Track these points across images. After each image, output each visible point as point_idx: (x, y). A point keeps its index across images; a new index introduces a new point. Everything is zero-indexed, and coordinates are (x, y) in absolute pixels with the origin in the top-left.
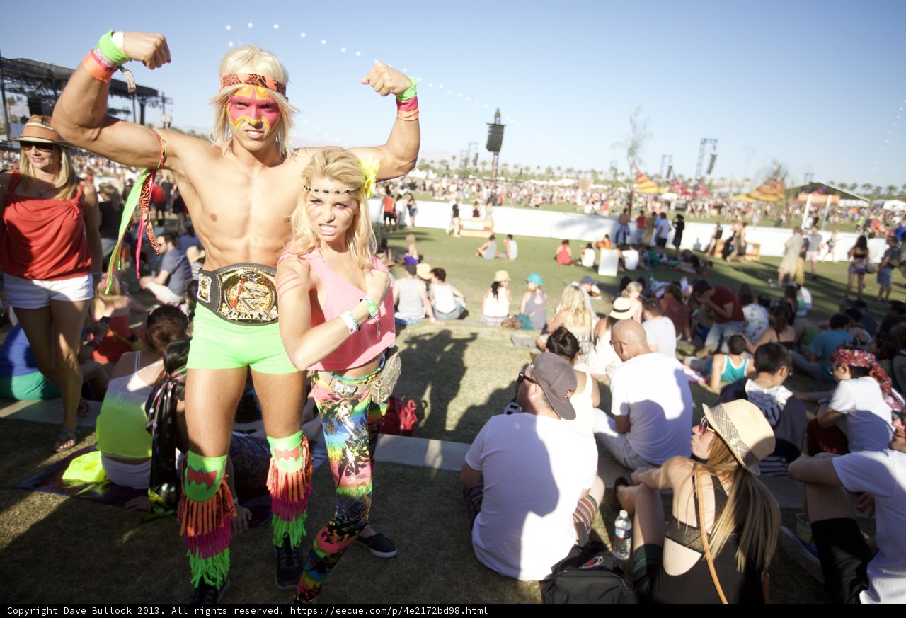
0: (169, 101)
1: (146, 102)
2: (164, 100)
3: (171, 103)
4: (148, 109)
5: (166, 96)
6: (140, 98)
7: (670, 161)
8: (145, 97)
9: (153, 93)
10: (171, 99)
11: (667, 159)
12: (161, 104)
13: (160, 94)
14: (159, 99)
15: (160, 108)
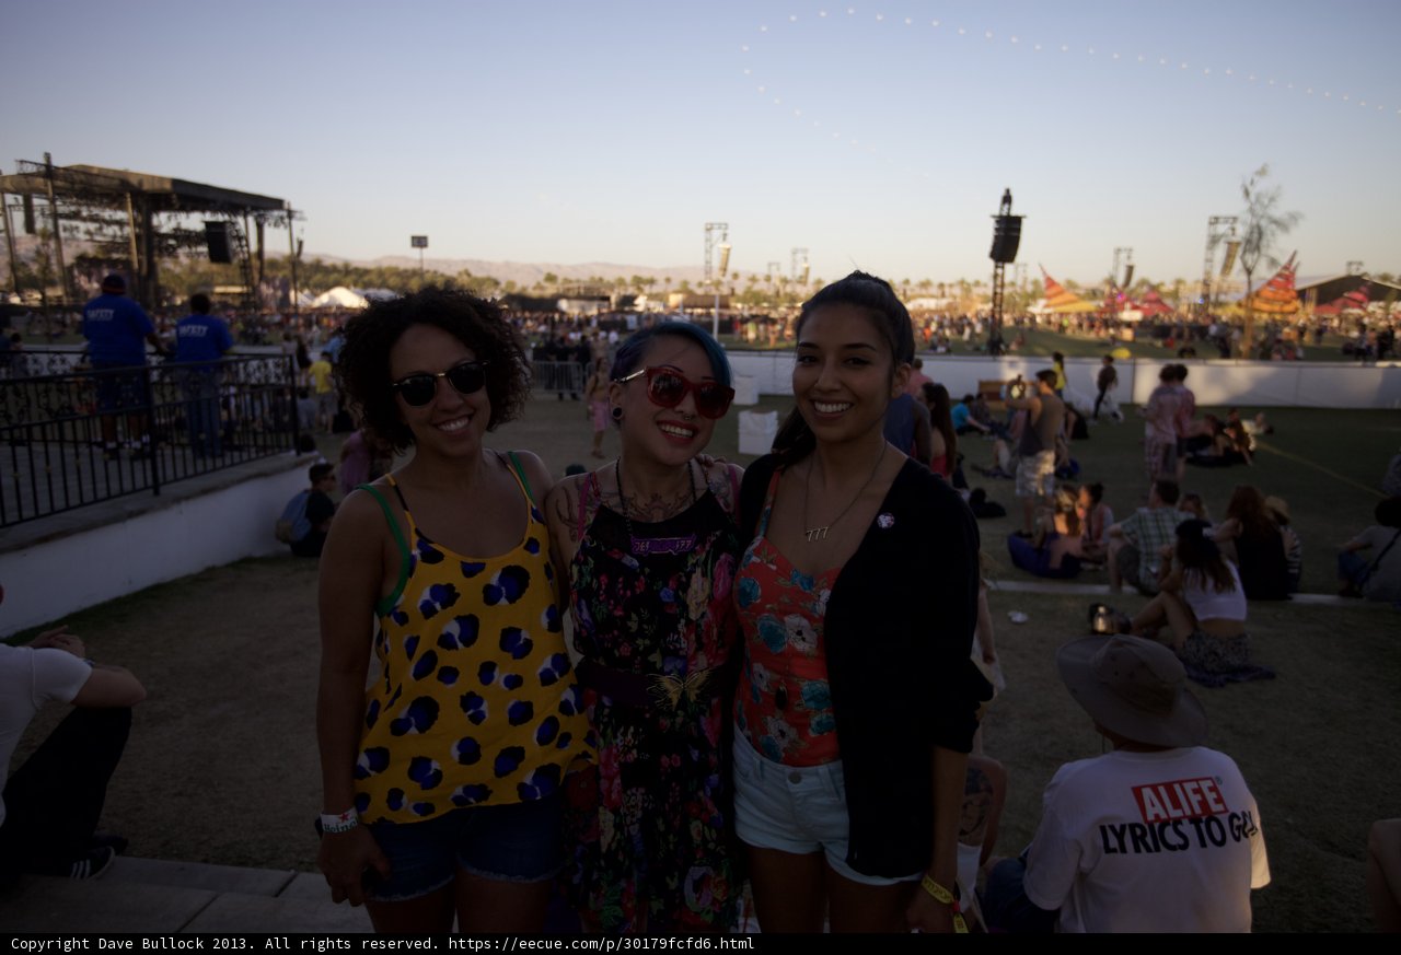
0: (297, 215)
1: (266, 220)
2: (290, 214)
3: (302, 219)
4: (268, 231)
5: (294, 207)
6: (256, 214)
7: (1129, 257)
8: (262, 212)
9: (278, 204)
10: (301, 212)
11: (1123, 256)
12: (286, 220)
13: (286, 206)
14: (284, 214)
15: (286, 227)
